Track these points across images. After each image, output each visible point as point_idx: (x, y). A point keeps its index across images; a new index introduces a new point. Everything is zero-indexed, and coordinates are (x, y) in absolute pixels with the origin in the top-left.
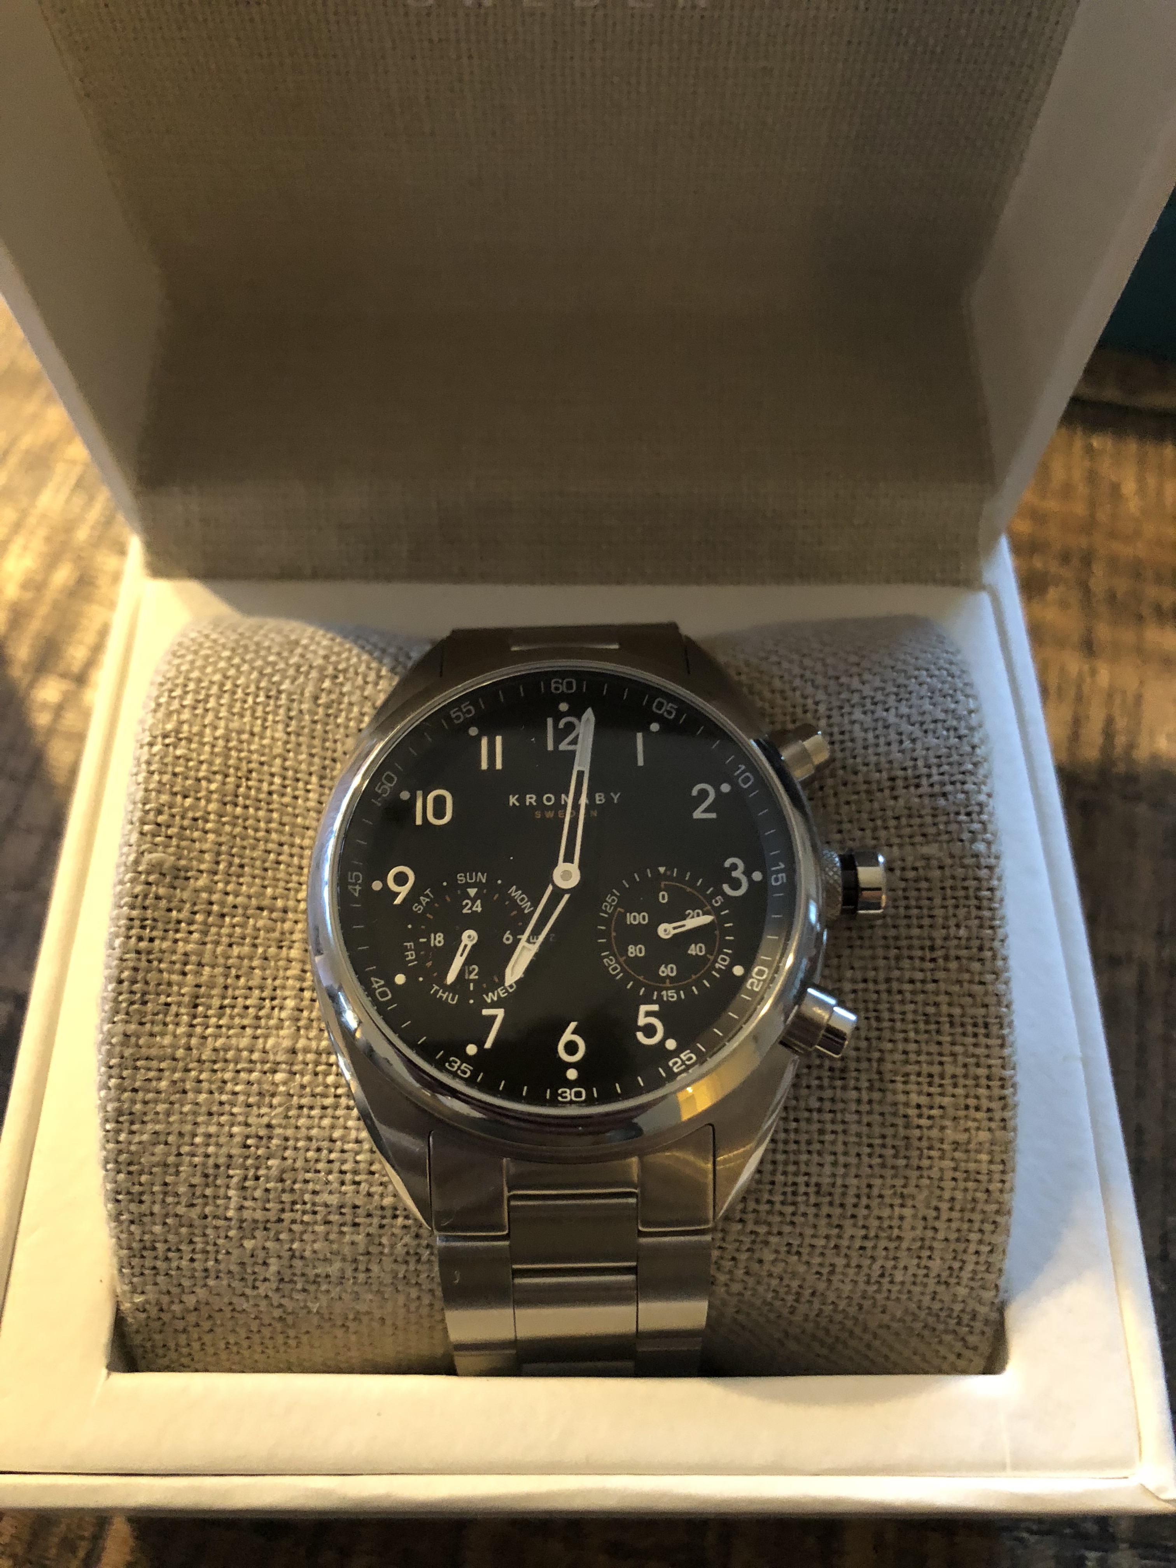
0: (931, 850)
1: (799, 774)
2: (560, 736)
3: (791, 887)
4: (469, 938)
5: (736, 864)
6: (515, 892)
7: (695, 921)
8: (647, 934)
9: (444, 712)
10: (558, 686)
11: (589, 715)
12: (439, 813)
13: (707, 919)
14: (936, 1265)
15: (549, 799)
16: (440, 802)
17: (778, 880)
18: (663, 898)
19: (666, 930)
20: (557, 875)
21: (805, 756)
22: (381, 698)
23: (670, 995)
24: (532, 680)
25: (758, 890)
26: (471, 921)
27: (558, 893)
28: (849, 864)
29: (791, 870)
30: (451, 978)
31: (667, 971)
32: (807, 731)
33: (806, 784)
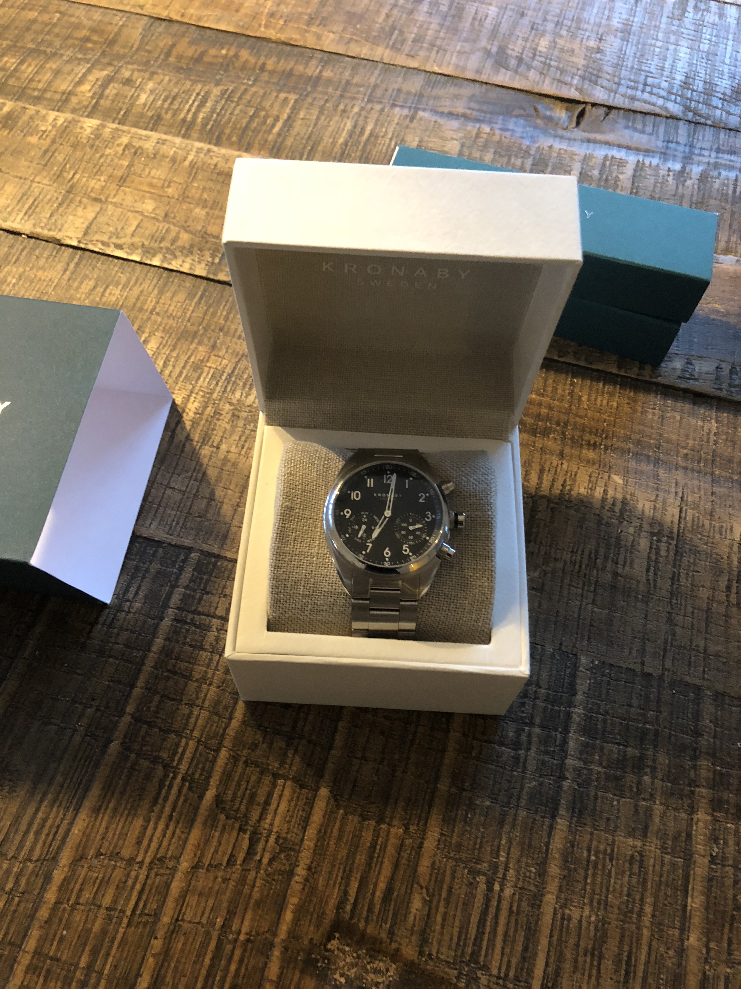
0: (478, 513)
1: (446, 492)
2: (387, 479)
3: (441, 519)
4: (364, 527)
5: (429, 513)
6: (375, 517)
7: (418, 526)
8: (406, 529)
9: (359, 472)
10: (387, 467)
11: (395, 475)
12: (357, 497)
13: (421, 526)
14: (474, 617)
15: (384, 495)
16: (357, 494)
17: (439, 517)
18: (411, 520)
19: (411, 528)
20: (385, 514)
21: (447, 488)
22: (340, 467)
23: (411, 543)
24: (381, 465)
25: (434, 520)
26: (364, 523)
27: (386, 517)
28: (456, 515)
29: (442, 516)
30: (359, 536)
31: (411, 537)
32: (449, 482)
33: (448, 494)
